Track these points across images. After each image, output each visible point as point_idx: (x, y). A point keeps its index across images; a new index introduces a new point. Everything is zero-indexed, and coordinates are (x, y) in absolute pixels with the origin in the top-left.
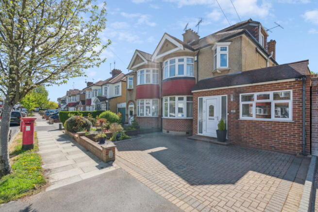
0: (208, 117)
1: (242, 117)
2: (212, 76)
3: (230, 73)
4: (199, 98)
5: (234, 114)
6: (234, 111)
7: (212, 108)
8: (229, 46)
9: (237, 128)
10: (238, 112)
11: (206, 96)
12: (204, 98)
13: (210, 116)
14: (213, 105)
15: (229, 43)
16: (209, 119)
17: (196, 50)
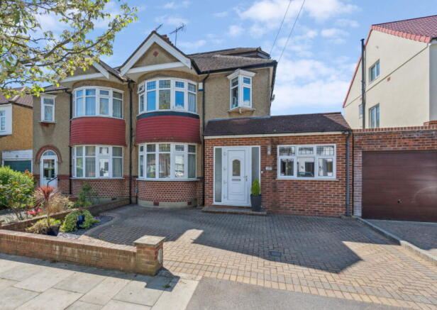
0: (231, 177)
1: (280, 176)
2: (227, 117)
3: (254, 116)
4: (215, 148)
5: (270, 172)
6: (271, 169)
7: (236, 164)
8: (253, 78)
9: (275, 191)
10: (275, 170)
11: (227, 145)
12: (225, 149)
13: (234, 175)
14: (240, 160)
15: (253, 74)
16: (233, 180)
17: (203, 73)
